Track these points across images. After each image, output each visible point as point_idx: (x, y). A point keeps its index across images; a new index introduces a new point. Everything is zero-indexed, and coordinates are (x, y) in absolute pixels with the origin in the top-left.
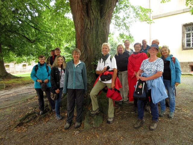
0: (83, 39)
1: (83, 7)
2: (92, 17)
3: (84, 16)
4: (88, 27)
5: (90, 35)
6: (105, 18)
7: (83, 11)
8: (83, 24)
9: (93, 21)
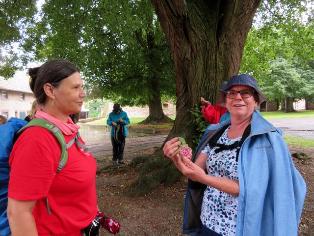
0: (182, 75)
1: (176, 31)
2: (194, 40)
3: (179, 42)
4: (187, 56)
5: (191, 68)
6: (230, 34)
7: (177, 37)
8: (179, 54)
9: (196, 46)
